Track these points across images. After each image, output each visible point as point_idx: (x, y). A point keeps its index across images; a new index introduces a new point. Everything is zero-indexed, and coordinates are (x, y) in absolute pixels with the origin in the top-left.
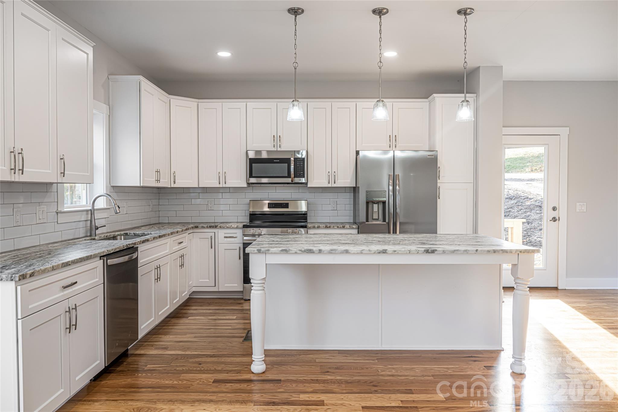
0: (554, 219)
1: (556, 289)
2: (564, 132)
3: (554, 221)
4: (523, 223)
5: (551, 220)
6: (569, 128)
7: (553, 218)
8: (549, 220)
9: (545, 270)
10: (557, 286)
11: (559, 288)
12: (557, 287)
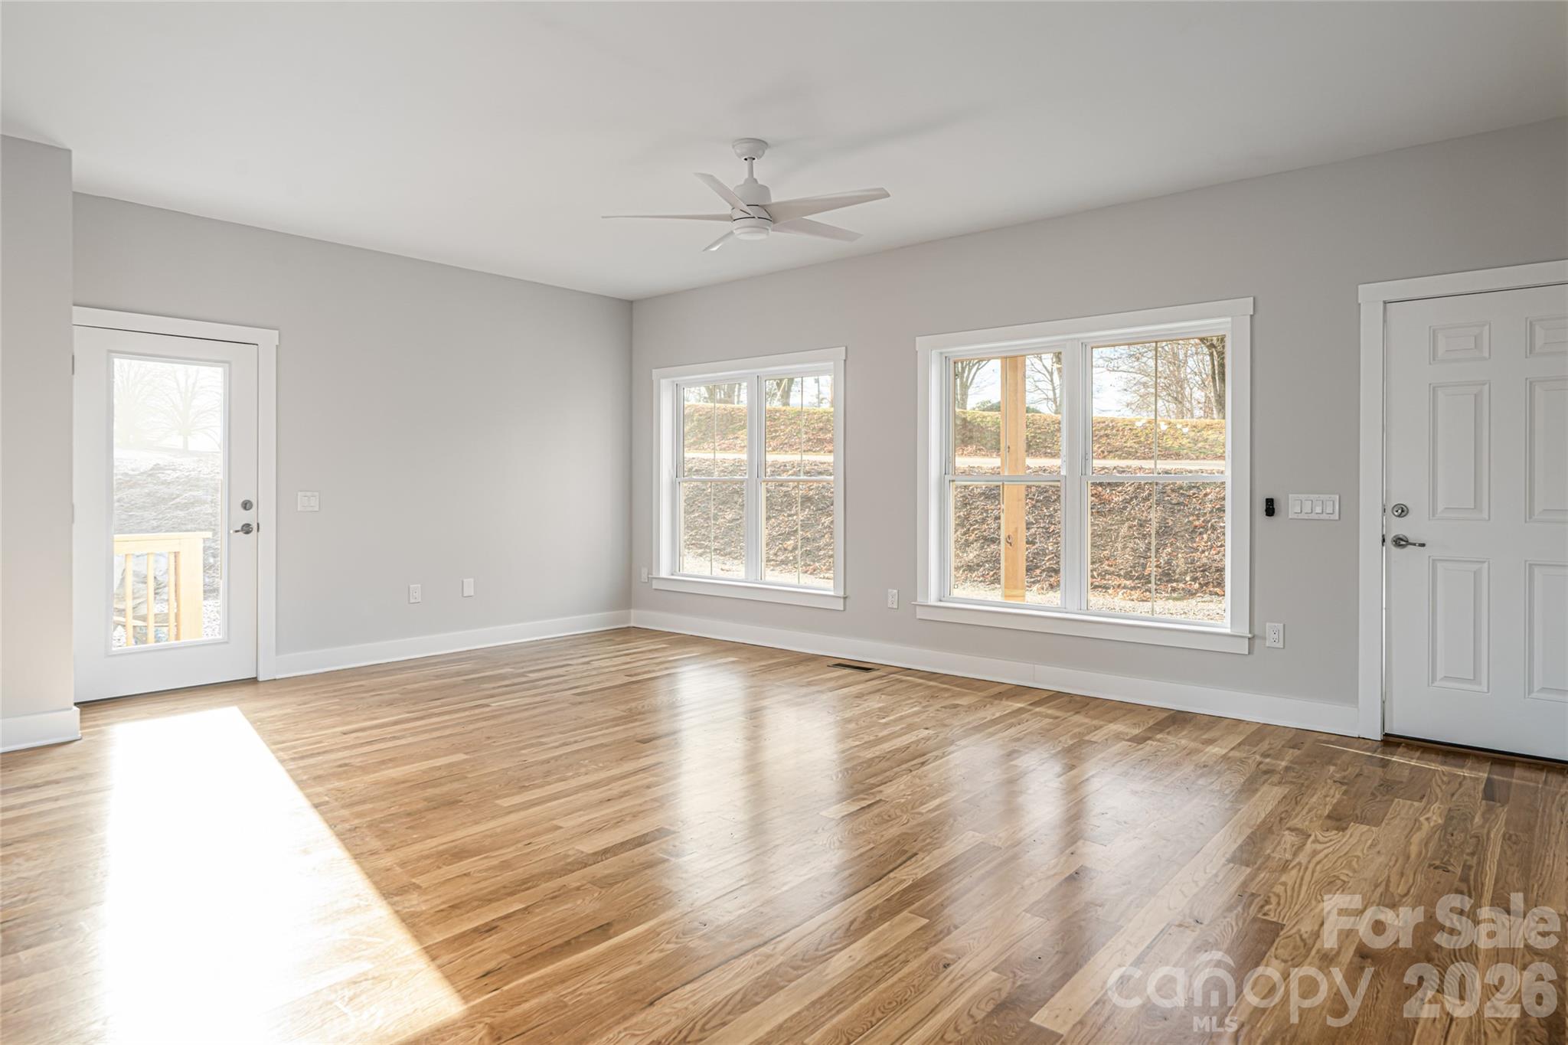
0: (247, 529)
1: (254, 681)
2: (268, 339)
3: (248, 532)
4: (205, 540)
5: (237, 531)
6: (277, 332)
7: (243, 526)
8: (231, 532)
9: (227, 643)
10: (255, 676)
11: (261, 679)
12: (256, 678)
